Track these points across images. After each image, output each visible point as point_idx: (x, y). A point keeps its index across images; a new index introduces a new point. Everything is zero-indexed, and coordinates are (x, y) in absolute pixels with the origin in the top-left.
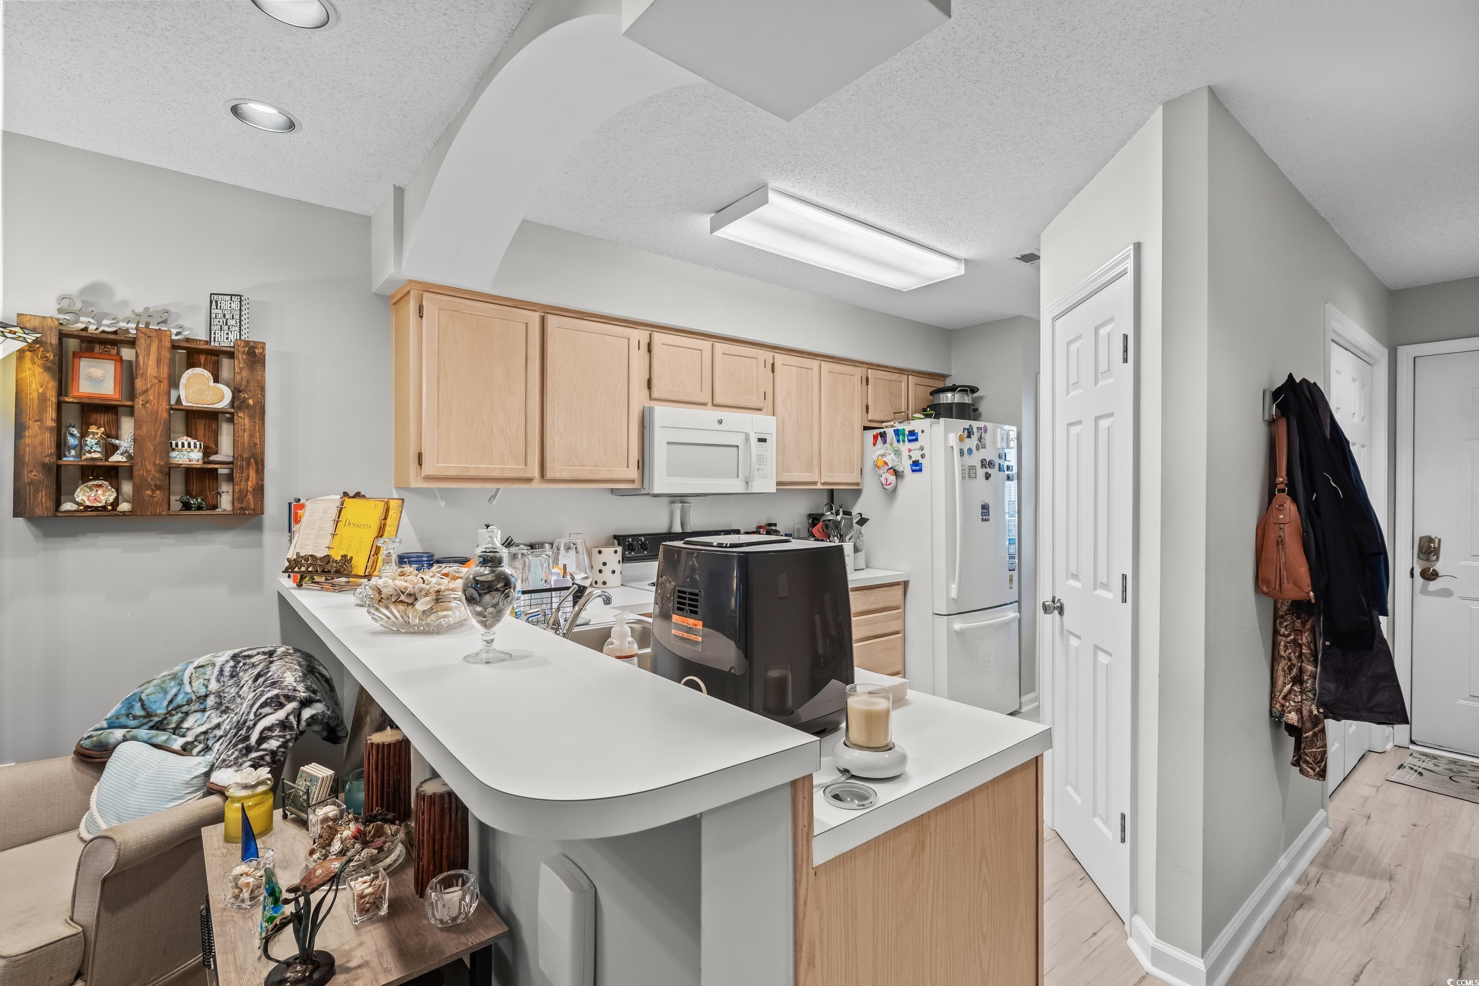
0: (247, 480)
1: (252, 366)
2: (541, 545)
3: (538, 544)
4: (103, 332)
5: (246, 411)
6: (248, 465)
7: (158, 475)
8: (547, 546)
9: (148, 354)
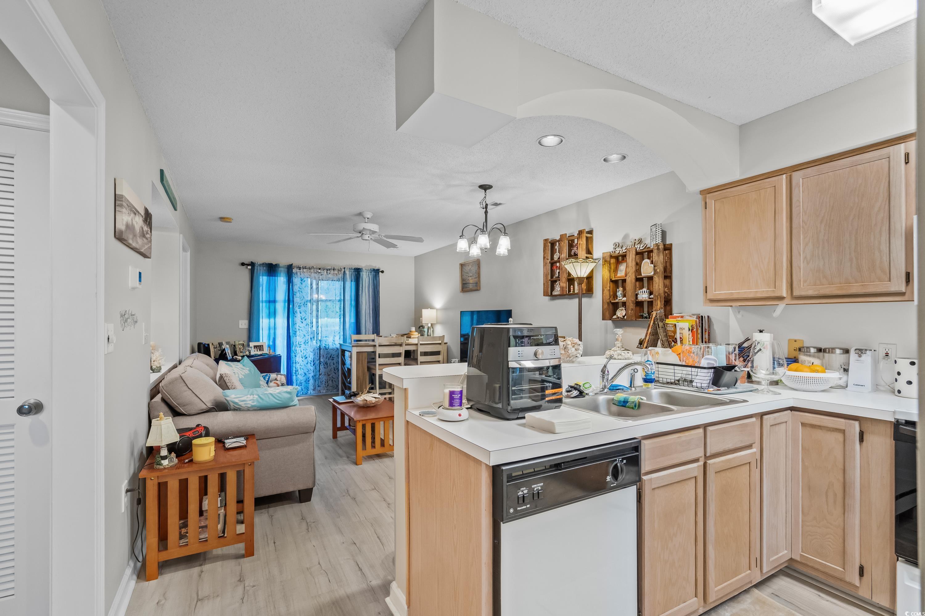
0: (657, 305)
1: (658, 254)
2: (831, 350)
3: (829, 349)
4: (623, 252)
5: (657, 275)
6: (658, 299)
7: (632, 305)
8: (838, 351)
9: (629, 258)
